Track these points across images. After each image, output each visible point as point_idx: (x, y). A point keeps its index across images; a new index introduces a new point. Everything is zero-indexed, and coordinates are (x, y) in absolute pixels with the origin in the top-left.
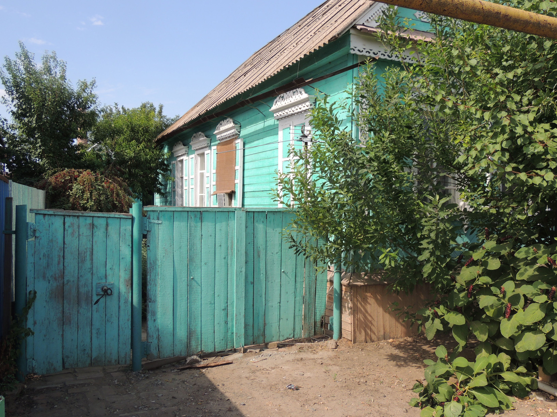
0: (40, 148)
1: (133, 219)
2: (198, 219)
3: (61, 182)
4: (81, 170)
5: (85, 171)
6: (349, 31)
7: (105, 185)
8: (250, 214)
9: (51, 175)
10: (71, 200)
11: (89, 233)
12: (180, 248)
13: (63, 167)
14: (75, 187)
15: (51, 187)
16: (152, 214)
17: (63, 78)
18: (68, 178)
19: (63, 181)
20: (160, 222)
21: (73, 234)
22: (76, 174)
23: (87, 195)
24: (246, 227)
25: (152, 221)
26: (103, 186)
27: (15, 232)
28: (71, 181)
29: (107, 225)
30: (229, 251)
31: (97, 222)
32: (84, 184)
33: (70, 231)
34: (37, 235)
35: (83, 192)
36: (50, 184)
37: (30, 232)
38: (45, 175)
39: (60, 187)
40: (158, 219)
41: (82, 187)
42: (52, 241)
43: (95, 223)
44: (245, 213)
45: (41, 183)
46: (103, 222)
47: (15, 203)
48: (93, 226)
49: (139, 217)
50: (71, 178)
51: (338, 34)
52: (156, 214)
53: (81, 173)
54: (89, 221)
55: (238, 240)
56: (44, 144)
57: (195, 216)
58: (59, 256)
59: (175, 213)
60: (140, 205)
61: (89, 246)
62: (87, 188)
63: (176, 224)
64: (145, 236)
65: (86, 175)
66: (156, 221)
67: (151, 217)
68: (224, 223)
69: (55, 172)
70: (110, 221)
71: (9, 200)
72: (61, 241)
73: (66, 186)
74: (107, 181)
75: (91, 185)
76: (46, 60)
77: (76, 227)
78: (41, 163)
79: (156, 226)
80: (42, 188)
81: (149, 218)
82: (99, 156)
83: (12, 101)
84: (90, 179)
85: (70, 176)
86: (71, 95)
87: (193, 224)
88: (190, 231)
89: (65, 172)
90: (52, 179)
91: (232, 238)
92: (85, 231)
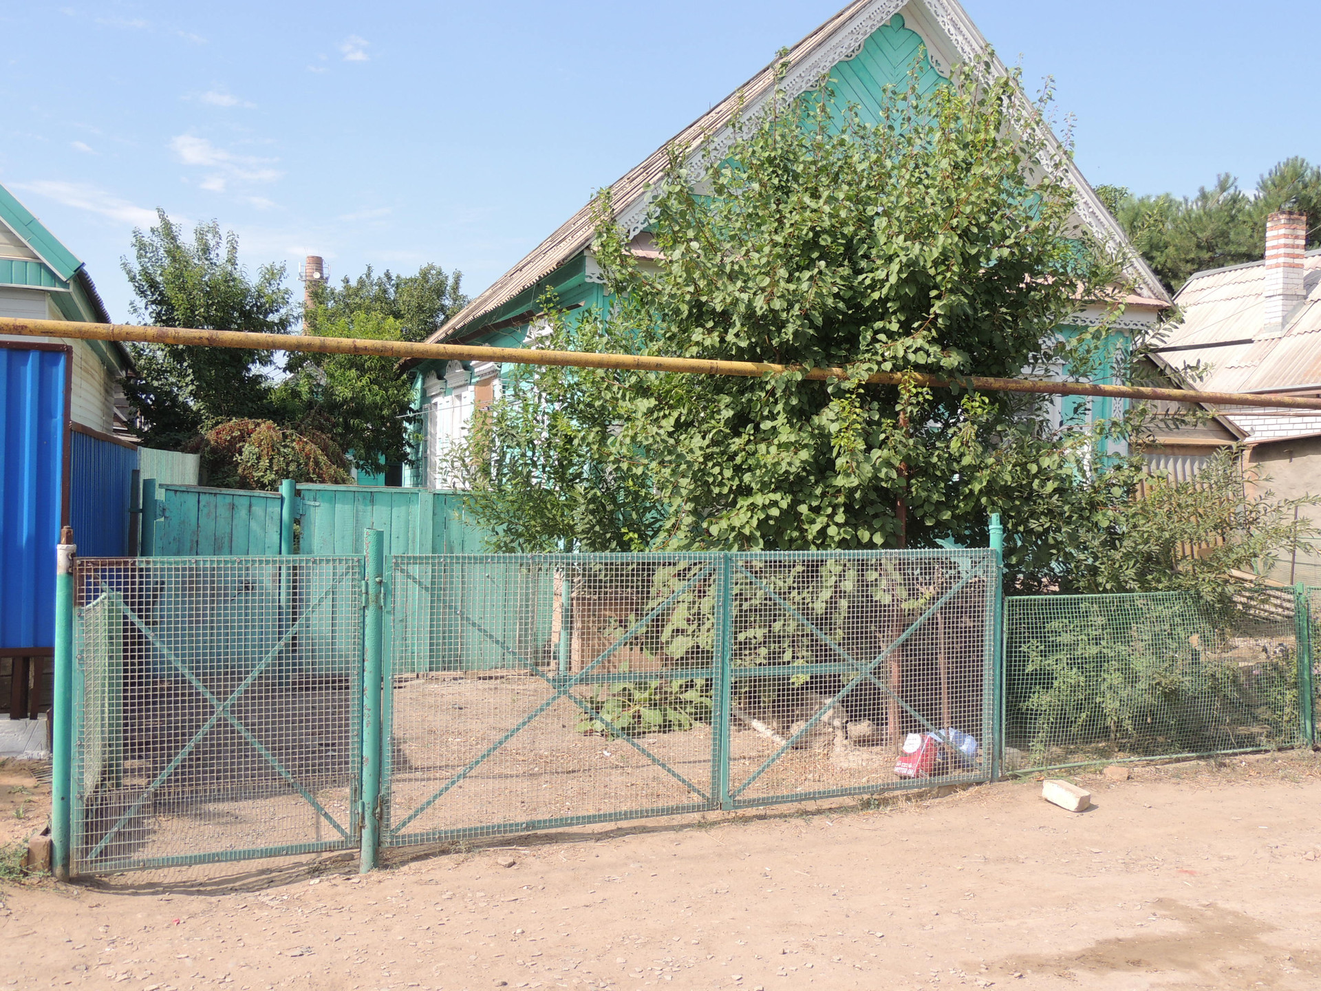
0: (193, 384)
1: (282, 499)
2: (368, 502)
3: (226, 440)
4: (259, 421)
5: (264, 422)
6: (582, 251)
7: (297, 447)
8: (441, 497)
9: (211, 429)
10: (240, 471)
11: (228, 514)
12: (343, 537)
13: (230, 414)
14: (247, 449)
15: (208, 449)
16: (307, 493)
17: (232, 261)
18: (237, 433)
19: (229, 438)
20: (317, 504)
21: (208, 515)
22: (251, 426)
23: (265, 462)
24: (434, 514)
25: (309, 503)
26: (293, 448)
27: (142, 511)
28: (242, 438)
29: (250, 506)
30: (410, 544)
31: (237, 501)
32: (260, 445)
33: (205, 511)
34: (167, 514)
35: (259, 458)
36: (208, 442)
37: (158, 512)
38: (202, 428)
39: (224, 448)
40: (315, 500)
41: (257, 450)
42: (184, 522)
43: (236, 502)
44: (431, 496)
45: (194, 441)
46: (245, 501)
47: (144, 476)
48: (233, 507)
49: (290, 497)
50: (242, 434)
51: (563, 260)
52: (313, 494)
53: (258, 425)
54: (229, 500)
55: (421, 533)
56: (198, 376)
57: (364, 498)
58: (192, 541)
59: (337, 494)
60: (291, 483)
61: (228, 530)
62: (265, 452)
63: (338, 506)
64: (297, 522)
65: (265, 430)
66: (312, 503)
67: (306, 498)
68: (403, 508)
69: (217, 423)
70: (253, 500)
71: (136, 473)
72: (194, 521)
73: (233, 447)
74: (301, 440)
75: (272, 446)
76: (200, 235)
77: (212, 507)
78: (195, 409)
79: (312, 509)
80: (193, 450)
81: (304, 499)
82: (295, 394)
83: (146, 308)
84: (271, 437)
85: (240, 430)
86: (245, 293)
87: (361, 507)
88: (357, 517)
89: (231, 423)
90: (210, 436)
91: (414, 528)
92: (223, 512)
